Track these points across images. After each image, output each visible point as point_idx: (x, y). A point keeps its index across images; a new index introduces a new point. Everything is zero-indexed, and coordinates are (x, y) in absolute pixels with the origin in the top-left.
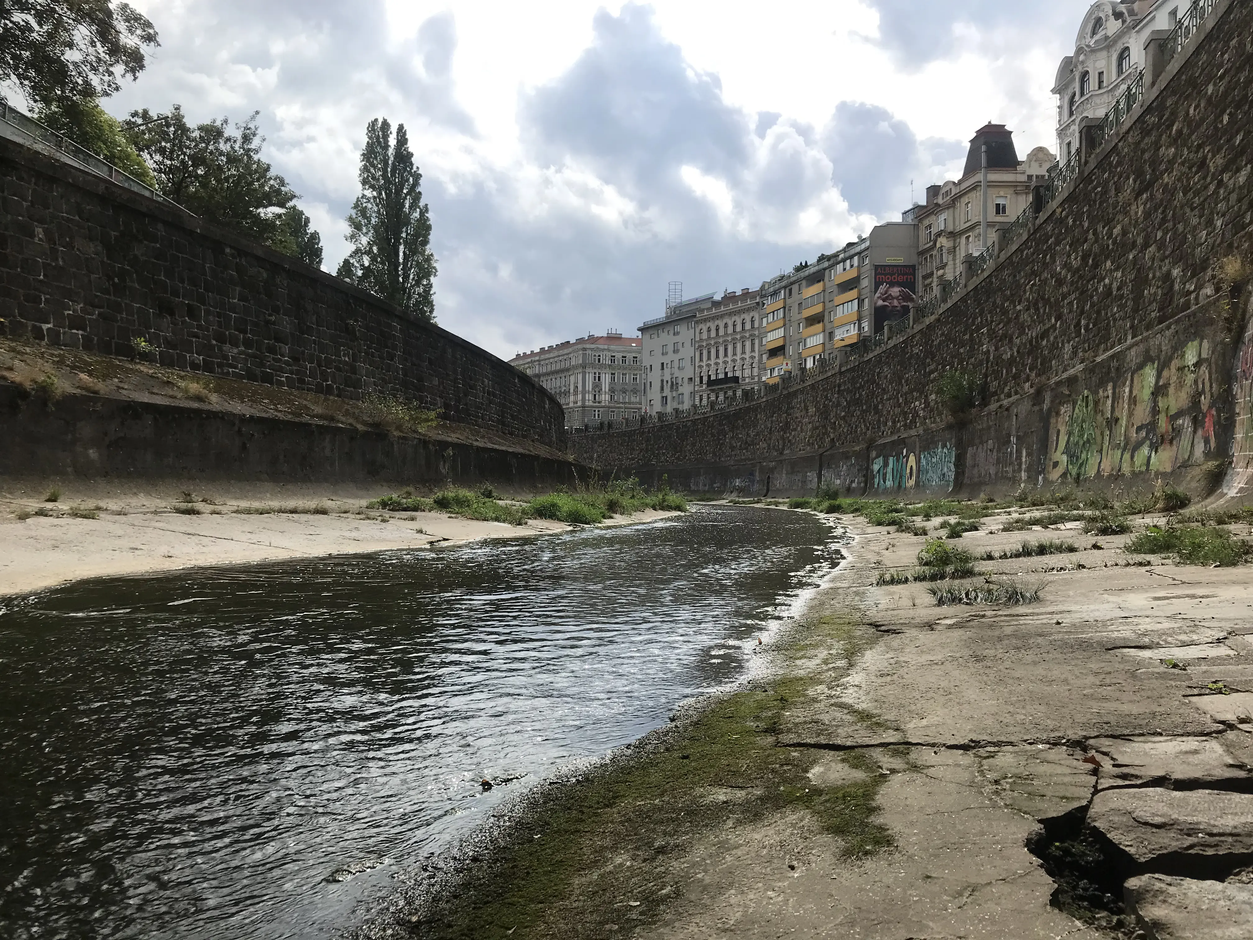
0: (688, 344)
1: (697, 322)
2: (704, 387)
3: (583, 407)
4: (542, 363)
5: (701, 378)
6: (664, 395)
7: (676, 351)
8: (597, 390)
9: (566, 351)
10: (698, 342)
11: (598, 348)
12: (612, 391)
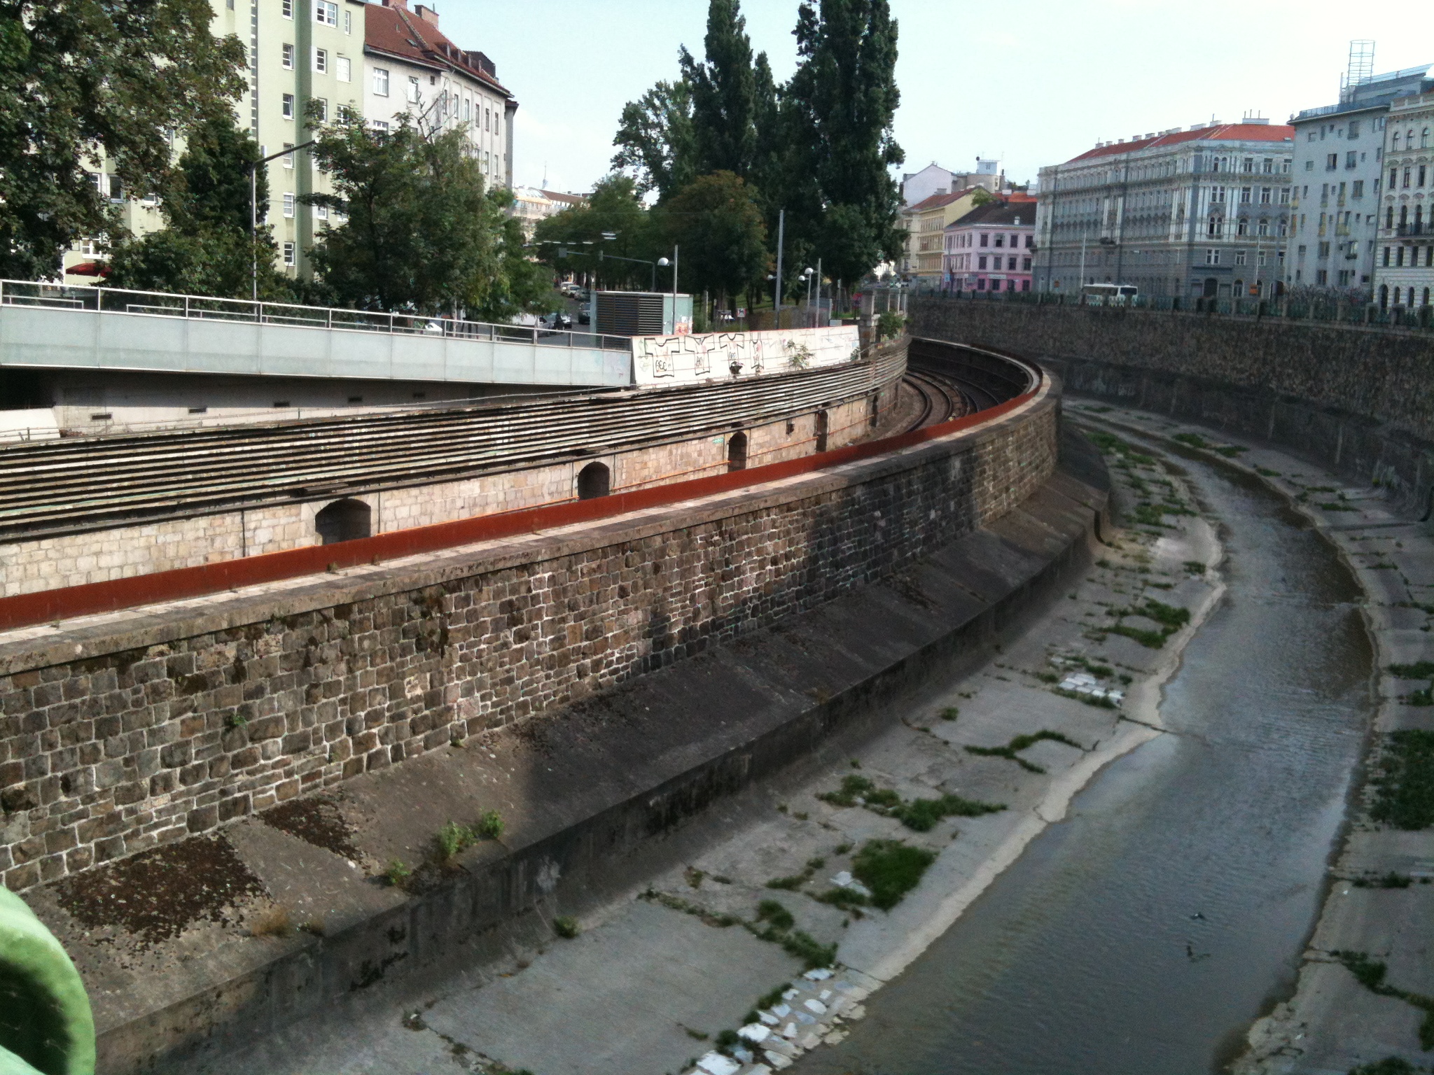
0: (1372, 155)
1: (1390, 120)
2: (1394, 234)
3: (1191, 244)
4: (1132, 165)
5: (1390, 216)
6: (1325, 239)
7: (1351, 165)
8: (1216, 217)
9: (1170, 148)
10: (1389, 154)
11: (1223, 147)
12: (1243, 219)
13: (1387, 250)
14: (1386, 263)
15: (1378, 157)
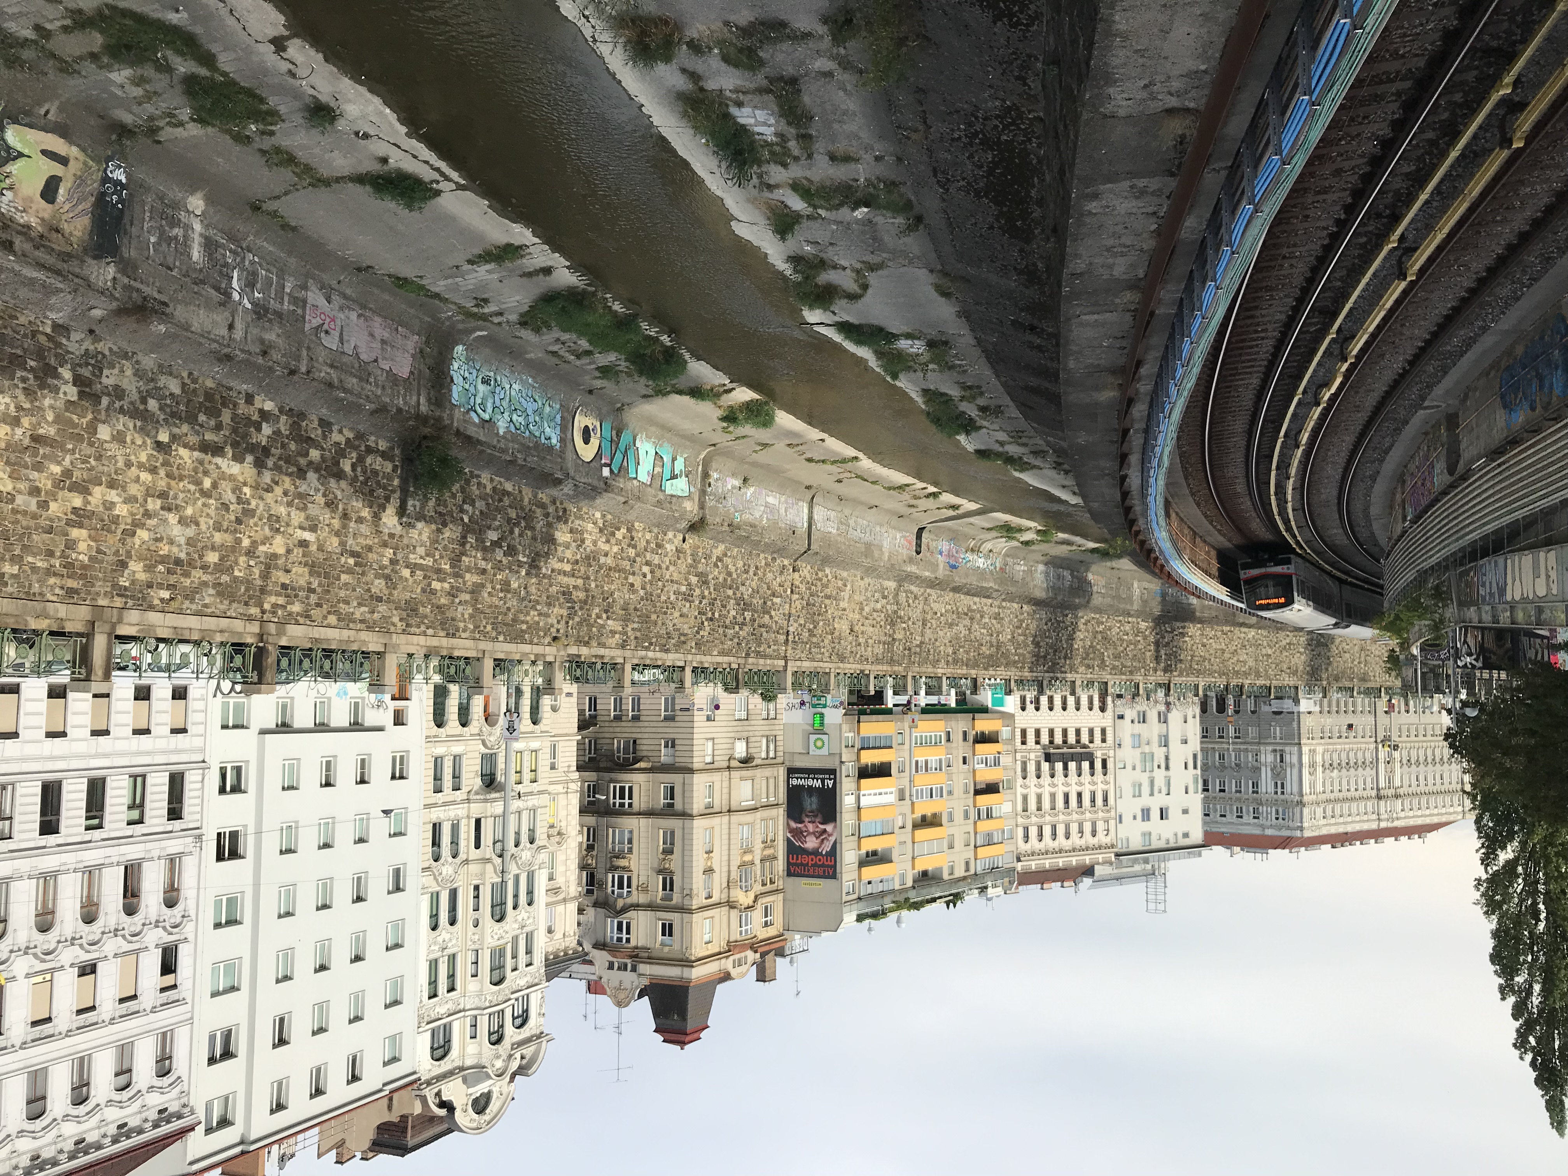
0: (1127, 819)
2: (1099, 754)
5: (1105, 768)
6: (1164, 749)
10: (1110, 818)
13: (1104, 740)
14: (1103, 731)
15: (1120, 816)
